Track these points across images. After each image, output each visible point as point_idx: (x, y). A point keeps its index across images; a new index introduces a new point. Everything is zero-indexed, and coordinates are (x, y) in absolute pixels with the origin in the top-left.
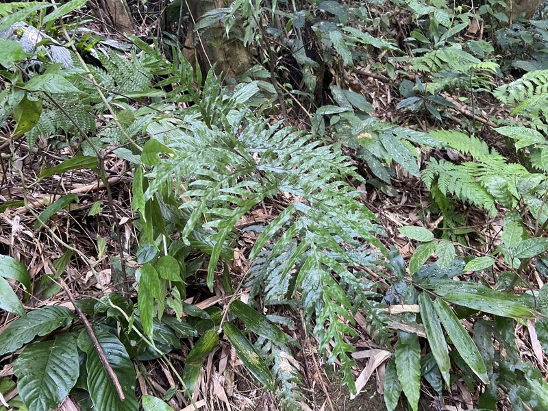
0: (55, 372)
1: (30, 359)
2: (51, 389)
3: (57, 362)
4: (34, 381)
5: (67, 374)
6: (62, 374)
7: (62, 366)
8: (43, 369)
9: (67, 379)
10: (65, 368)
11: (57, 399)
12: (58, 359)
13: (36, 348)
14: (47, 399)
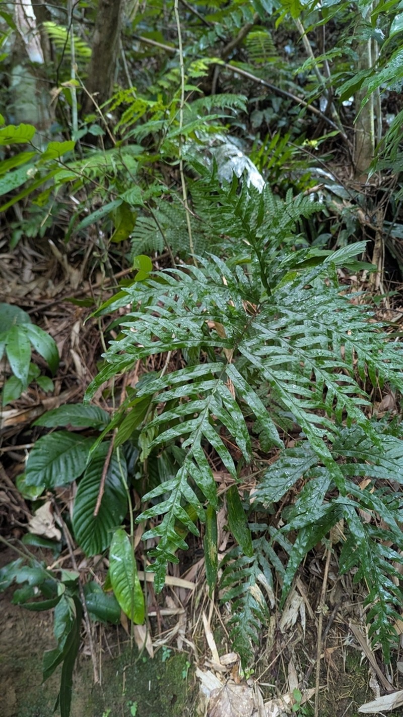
0: (66, 462)
1: (56, 440)
2: (54, 472)
3: (73, 454)
4: (45, 457)
5: (73, 468)
6: (70, 465)
7: (75, 460)
8: (59, 454)
9: (70, 472)
10: (76, 463)
11: (53, 483)
12: (76, 453)
13: (67, 435)
14: (45, 477)
